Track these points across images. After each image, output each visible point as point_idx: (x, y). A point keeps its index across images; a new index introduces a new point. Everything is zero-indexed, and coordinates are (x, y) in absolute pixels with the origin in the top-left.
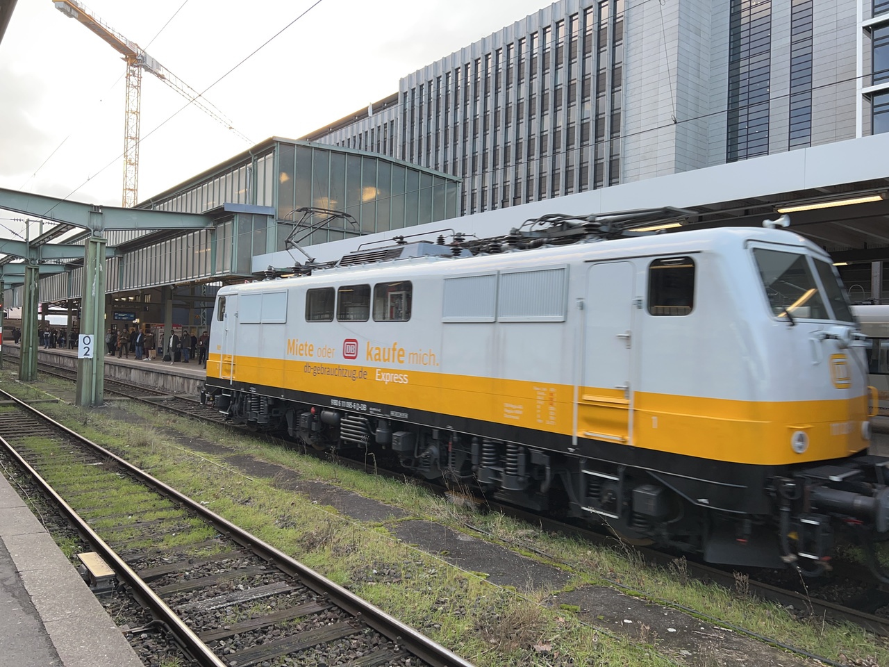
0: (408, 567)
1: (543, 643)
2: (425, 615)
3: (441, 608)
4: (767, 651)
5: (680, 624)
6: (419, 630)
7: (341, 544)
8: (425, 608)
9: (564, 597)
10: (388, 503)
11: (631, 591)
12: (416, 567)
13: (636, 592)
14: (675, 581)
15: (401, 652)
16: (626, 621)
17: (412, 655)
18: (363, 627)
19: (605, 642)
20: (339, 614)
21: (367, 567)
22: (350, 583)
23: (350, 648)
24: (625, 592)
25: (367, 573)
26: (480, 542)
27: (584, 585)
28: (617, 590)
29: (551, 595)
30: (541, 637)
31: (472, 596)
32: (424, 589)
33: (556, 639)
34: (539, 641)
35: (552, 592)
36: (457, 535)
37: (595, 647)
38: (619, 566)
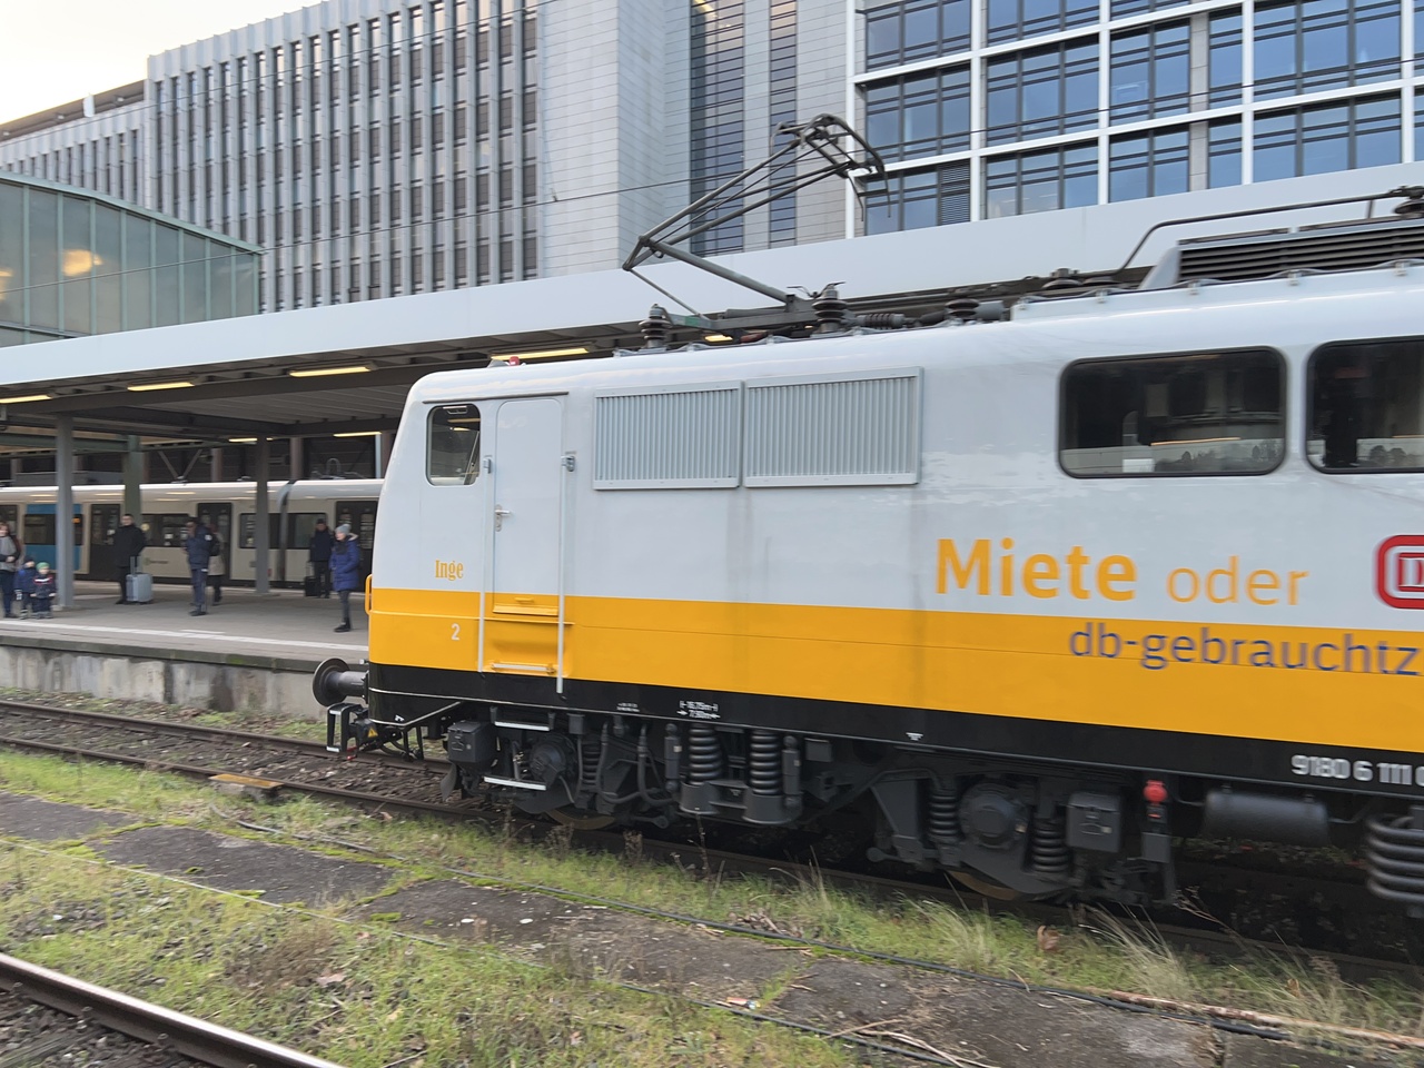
0: (119, 902)
1: (333, 972)
2: (140, 969)
3: (172, 954)
4: (645, 924)
5: (540, 910)
6: (126, 992)
8: (142, 956)
9: (378, 904)
10: (101, 807)
11: (483, 879)
12: (138, 899)
13: (489, 879)
14: (549, 856)
15: (91, 1029)
16: (465, 921)
17: (109, 1031)
18: (21, 1007)
19: (423, 954)
21: (43, 912)
22: (8, 942)
24: (472, 883)
25: (43, 921)
26: (259, 846)
27: (415, 882)
28: (462, 882)
29: (359, 904)
30: (331, 964)
31: (228, 927)
32: (145, 930)
33: (352, 963)
34: (327, 970)
35: (362, 900)
36: (221, 840)
37: (409, 963)
38: (475, 849)
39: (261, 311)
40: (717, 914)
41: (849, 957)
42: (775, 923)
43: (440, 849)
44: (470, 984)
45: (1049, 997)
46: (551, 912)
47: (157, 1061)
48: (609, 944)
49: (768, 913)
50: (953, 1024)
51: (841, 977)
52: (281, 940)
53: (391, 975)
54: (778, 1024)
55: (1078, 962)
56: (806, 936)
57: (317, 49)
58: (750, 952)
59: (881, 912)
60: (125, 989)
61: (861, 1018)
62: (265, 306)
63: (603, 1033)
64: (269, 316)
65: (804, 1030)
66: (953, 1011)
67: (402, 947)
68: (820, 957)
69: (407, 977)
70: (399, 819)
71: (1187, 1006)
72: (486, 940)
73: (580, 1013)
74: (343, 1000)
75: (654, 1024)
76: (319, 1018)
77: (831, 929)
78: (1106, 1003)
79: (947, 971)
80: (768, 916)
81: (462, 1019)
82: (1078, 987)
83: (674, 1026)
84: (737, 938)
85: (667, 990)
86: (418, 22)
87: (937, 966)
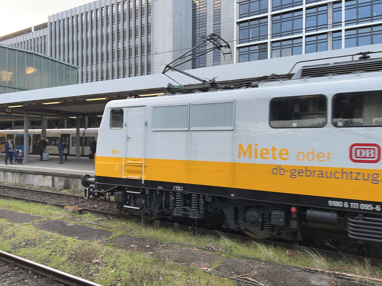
0: (40, 240)
1: (97, 259)
2: (45, 258)
3: (54, 254)
4: (180, 247)
5: (151, 243)
6: (42, 264)
7: (8, 234)
8: (46, 254)
9: (108, 241)
10: (35, 215)
11: (136, 235)
12: (45, 239)
13: (138, 235)
14: (154, 229)
15: (33, 274)
16: (131, 246)
18: (14, 267)
19: (120, 255)
20: (3, 264)
21: (20, 242)
22: (11, 250)
23: (7, 276)
24: (134, 236)
25: (20, 245)
26: (77, 225)
27: (118, 235)
28: (131, 235)
29: (104, 241)
30: (96, 257)
31: (69, 247)
32: (47, 247)
33: (102, 257)
34: (95, 259)
35: (104, 240)
36: (67, 224)
37: (117, 257)
38: (134, 227)
39: (78, 83)
40: (199, 245)
41: (235, 257)
42: (215, 247)
43: (125, 226)
44: (133, 263)
45: (289, 268)
46: (155, 244)
47: (50, 282)
48: (170, 253)
49: (213, 245)
50: (263, 275)
51: (233, 262)
52: (83, 250)
53: (112, 260)
54: (216, 275)
55: (297, 259)
56: (223, 251)
57: (93, 14)
58: (208, 255)
59: (243, 245)
60: (42, 263)
61: (238, 273)
62: (79, 82)
63: (169, 276)
64: (80, 85)
65: (223, 277)
66: (263, 272)
67: (115, 252)
68: (227, 257)
69: (116, 261)
70: (114, 219)
71: (327, 271)
72: (137, 251)
73: (163, 271)
74: (99, 267)
75: (182, 274)
76: (93, 271)
77: (230, 249)
78: (305, 270)
79: (261, 261)
80: (213, 246)
81: (131, 272)
82: (297, 266)
83: (187, 275)
84: (204, 251)
85: (186, 265)
86: (120, 6)
87: (259, 260)
